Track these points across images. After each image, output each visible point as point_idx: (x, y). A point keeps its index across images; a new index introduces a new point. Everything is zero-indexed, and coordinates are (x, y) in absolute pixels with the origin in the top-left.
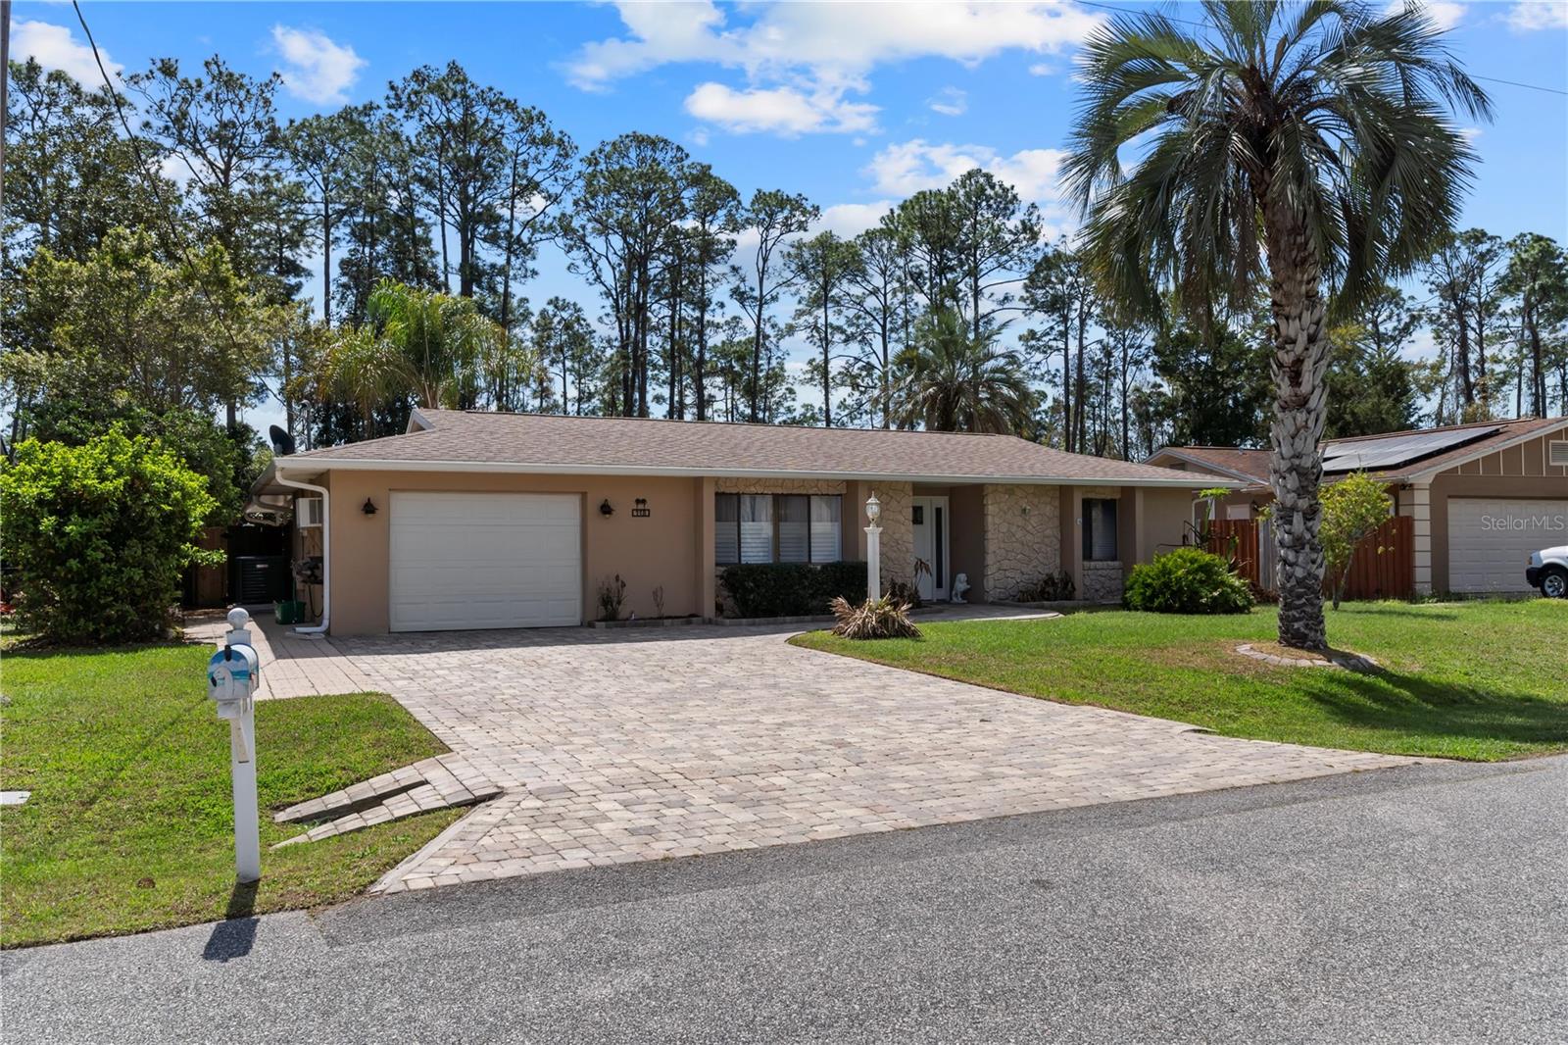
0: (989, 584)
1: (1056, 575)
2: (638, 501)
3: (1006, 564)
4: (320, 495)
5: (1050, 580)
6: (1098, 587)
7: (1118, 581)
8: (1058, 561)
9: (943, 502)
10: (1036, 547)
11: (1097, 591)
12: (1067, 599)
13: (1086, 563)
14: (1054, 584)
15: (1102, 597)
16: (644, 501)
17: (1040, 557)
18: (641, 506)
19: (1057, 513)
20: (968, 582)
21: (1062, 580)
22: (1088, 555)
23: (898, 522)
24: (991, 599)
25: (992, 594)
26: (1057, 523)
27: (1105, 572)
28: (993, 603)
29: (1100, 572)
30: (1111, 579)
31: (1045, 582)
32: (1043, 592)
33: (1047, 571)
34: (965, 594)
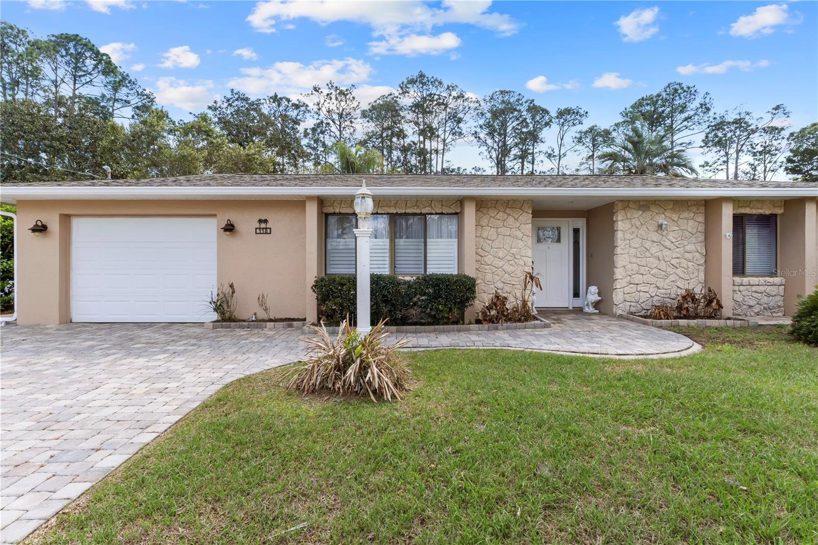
0: (618, 297)
1: (697, 290)
2: (260, 221)
3: (637, 279)
4: (12, 219)
5: (689, 296)
6: (752, 303)
7: (778, 298)
8: (702, 277)
9: (581, 223)
10: (674, 262)
11: (751, 307)
12: (710, 317)
13: (738, 279)
14: (694, 300)
15: (758, 314)
16: (266, 221)
17: (679, 271)
18: (263, 225)
19: (701, 228)
20: (599, 294)
21: (704, 297)
22: (739, 269)
23: (516, 237)
24: (619, 312)
25: (620, 309)
26: (702, 238)
27: (761, 289)
28: (621, 317)
29: (754, 288)
30: (769, 295)
31: (684, 298)
32: (680, 308)
33: (687, 287)
34: (596, 305)
